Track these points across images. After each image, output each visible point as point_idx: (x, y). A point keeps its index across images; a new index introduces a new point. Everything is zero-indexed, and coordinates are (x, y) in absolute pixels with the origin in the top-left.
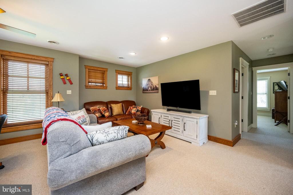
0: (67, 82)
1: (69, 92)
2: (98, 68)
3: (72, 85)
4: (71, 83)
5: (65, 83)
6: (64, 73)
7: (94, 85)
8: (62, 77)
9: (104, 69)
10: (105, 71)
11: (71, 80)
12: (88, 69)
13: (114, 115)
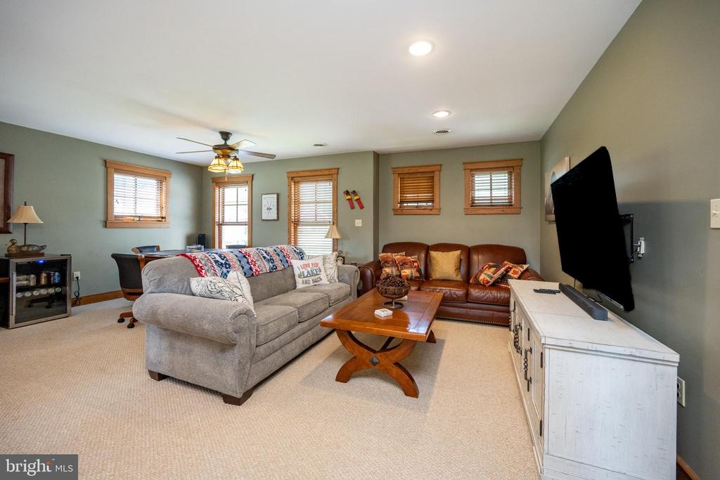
0: (356, 204)
1: (358, 223)
2: (418, 167)
3: (363, 210)
4: (362, 207)
5: (353, 207)
6: (350, 190)
7: (413, 206)
8: (349, 197)
9: (432, 168)
10: (433, 172)
11: (362, 200)
12: (399, 174)
13: (434, 278)
